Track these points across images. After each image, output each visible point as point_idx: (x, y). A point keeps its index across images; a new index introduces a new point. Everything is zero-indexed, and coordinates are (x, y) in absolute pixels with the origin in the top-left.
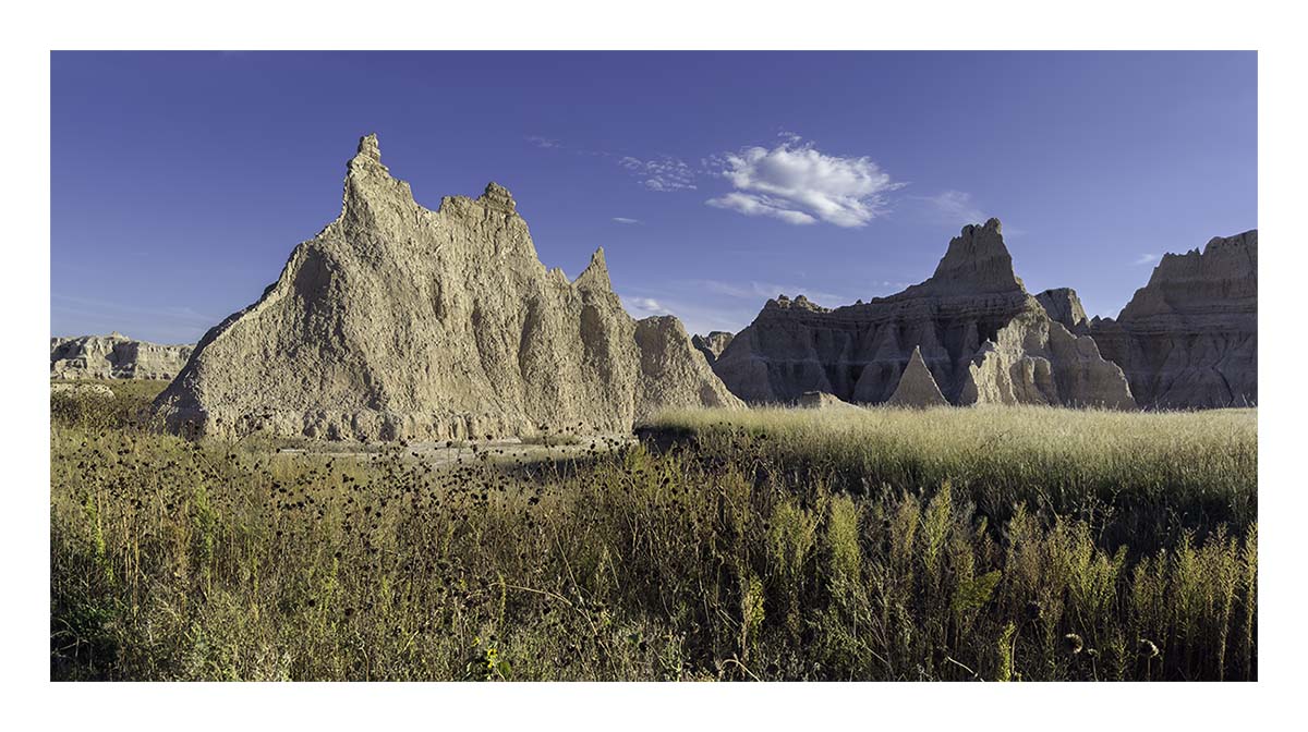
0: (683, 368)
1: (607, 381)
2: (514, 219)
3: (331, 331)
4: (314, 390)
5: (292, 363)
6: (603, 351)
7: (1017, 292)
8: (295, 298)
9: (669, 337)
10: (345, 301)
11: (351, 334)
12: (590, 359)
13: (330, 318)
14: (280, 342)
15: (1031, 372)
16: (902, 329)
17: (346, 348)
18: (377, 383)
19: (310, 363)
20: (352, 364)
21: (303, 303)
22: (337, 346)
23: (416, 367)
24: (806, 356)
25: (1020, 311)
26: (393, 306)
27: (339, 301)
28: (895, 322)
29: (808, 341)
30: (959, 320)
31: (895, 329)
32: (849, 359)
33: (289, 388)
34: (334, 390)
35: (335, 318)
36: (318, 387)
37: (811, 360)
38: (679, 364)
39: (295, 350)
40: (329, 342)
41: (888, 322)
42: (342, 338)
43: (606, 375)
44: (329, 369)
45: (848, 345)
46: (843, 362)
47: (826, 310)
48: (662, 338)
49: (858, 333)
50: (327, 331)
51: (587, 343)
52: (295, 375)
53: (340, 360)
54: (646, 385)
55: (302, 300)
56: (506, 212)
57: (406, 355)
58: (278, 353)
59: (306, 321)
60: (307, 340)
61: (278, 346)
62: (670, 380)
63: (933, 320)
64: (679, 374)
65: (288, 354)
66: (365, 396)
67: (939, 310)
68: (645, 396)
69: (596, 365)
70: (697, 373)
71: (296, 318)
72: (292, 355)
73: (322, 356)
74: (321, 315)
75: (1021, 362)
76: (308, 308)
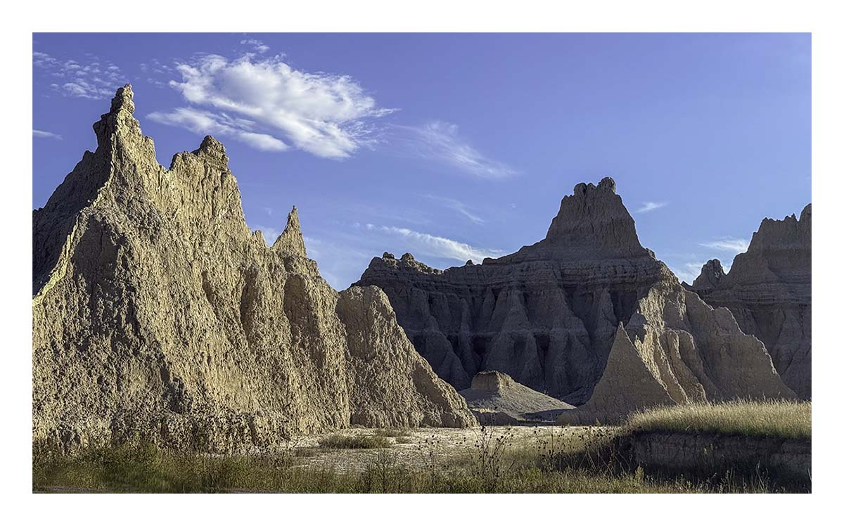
0: (394, 348)
1: (320, 365)
2: (229, 177)
3: (124, 317)
4: (113, 391)
5: (85, 359)
6: (312, 329)
7: (645, 259)
8: (75, 278)
9: (375, 312)
10: (134, 282)
11: (146, 321)
12: (299, 337)
13: (121, 302)
14: (66, 333)
15: (677, 346)
16: (526, 295)
17: (141, 338)
18: (175, 380)
19: (104, 357)
20: (149, 358)
21: (85, 284)
22: (131, 336)
23: (199, 358)
24: (425, 326)
25: (656, 279)
26: (170, 285)
27: (127, 281)
28: (518, 287)
29: (425, 308)
30: (586, 287)
31: (519, 295)
32: (471, 330)
33: (88, 391)
34: (133, 389)
35: (126, 302)
36: (115, 387)
37: (433, 330)
38: (389, 342)
39: (86, 341)
40: (122, 331)
41: (510, 288)
42: (136, 326)
43: (319, 358)
44: (124, 365)
45: (466, 312)
46: (465, 333)
47: (436, 271)
48: (368, 311)
49: (473, 299)
50: (119, 317)
51: (292, 320)
52: (89, 373)
53: (136, 353)
54: (357, 368)
55: (83, 280)
56: (221, 169)
57: (190, 343)
58: (67, 347)
59: (92, 306)
60: (97, 329)
61: (64, 338)
62: (382, 362)
63: (559, 286)
64: (391, 356)
65: (78, 347)
66: (165, 396)
67: (563, 275)
68: (357, 381)
69: (307, 345)
70: (408, 354)
71: (80, 303)
72: (82, 349)
73: (115, 349)
74: (109, 299)
75: (665, 334)
76: (91, 290)
